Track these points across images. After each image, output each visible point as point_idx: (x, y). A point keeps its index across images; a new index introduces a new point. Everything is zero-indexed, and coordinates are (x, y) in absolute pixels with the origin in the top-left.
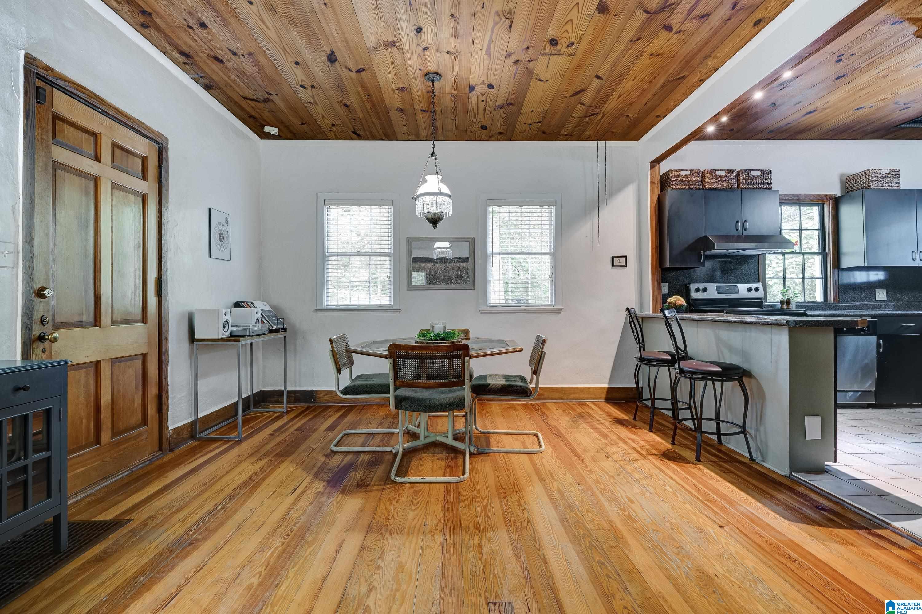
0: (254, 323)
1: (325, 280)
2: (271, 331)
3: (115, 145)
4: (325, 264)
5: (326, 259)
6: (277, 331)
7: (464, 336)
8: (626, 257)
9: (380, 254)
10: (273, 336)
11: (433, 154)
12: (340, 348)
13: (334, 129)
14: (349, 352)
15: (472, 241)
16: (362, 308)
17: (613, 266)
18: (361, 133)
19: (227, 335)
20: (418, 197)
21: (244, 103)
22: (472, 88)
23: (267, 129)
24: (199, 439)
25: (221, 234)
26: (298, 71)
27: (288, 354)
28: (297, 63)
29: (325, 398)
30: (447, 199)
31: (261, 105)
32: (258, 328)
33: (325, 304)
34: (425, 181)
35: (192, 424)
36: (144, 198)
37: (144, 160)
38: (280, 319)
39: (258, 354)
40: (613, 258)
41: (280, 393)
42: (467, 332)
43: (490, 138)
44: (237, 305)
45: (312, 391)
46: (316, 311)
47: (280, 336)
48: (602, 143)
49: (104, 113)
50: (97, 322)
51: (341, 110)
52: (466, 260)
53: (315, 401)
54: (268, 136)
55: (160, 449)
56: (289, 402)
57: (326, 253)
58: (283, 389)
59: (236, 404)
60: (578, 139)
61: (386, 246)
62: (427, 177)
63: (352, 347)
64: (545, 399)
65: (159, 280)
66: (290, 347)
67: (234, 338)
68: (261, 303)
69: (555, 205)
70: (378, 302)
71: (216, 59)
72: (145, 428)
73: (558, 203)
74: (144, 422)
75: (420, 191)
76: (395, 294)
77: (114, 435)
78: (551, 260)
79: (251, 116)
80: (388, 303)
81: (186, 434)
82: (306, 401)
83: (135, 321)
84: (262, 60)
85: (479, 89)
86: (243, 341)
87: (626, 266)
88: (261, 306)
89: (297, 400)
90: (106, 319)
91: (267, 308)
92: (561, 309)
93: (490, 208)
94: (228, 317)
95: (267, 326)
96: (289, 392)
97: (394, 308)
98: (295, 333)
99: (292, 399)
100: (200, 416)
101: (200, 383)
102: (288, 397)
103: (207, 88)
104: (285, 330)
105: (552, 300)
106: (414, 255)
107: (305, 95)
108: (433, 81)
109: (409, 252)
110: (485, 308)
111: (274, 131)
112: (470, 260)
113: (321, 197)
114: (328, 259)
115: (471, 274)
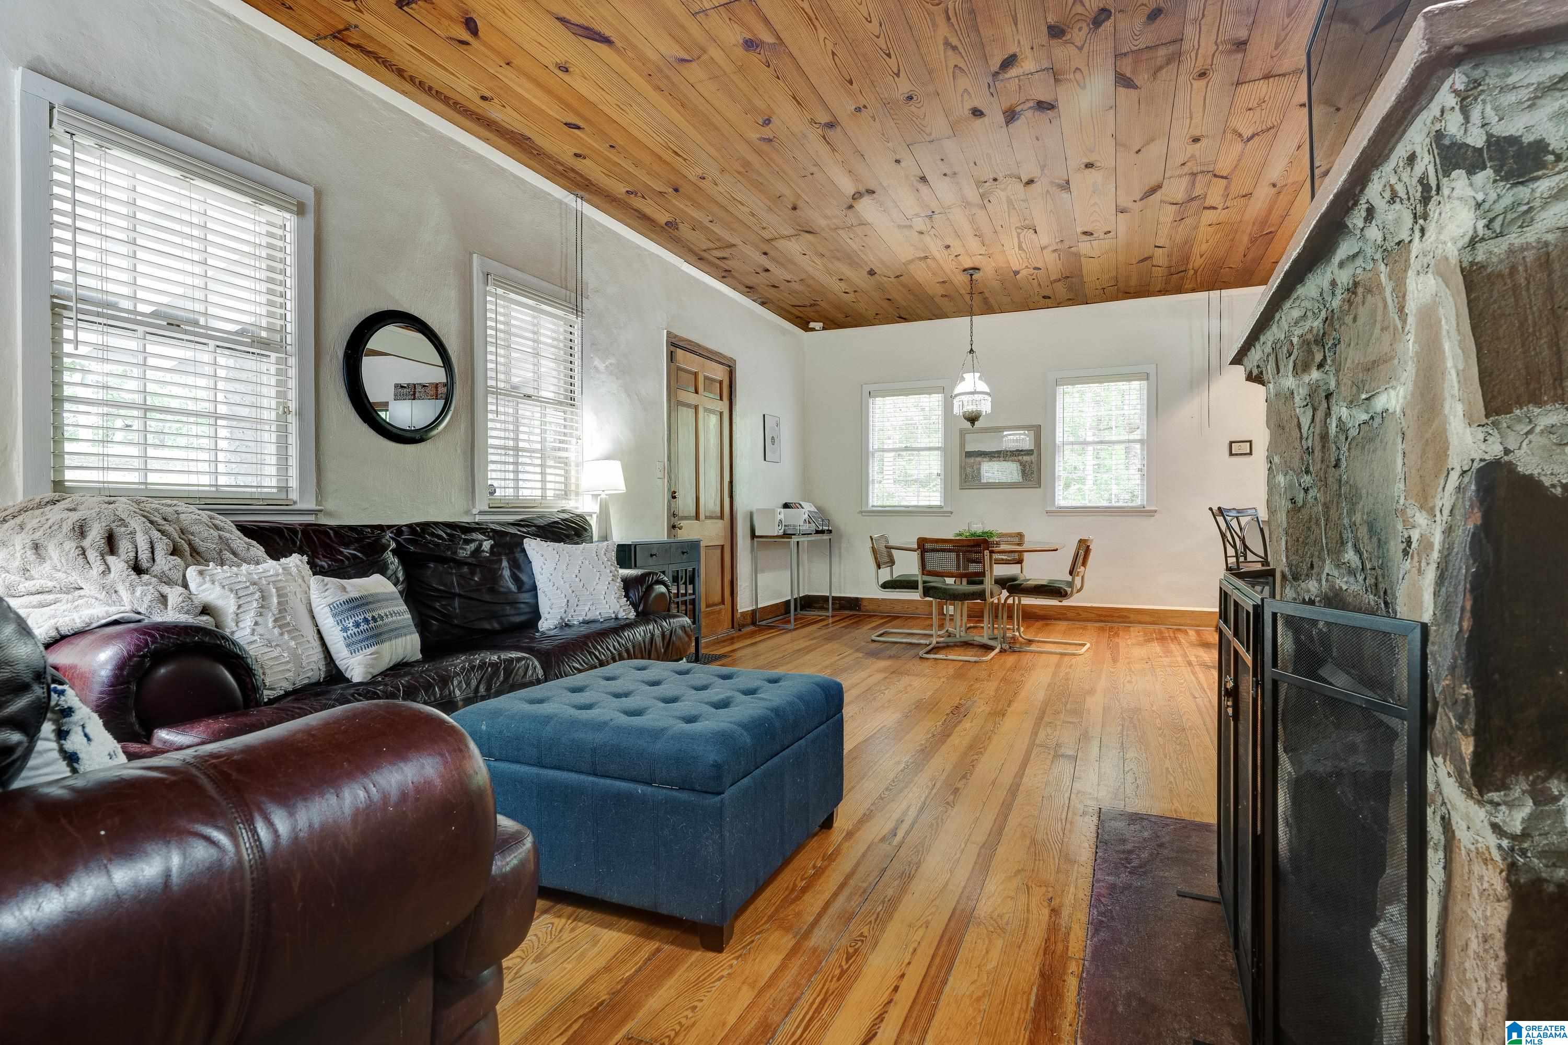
0: (802, 524)
1: (871, 479)
2: (817, 532)
3: (706, 378)
4: (871, 462)
5: (870, 455)
6: (822, 532)
7: (1017, 540)
8: (1250, 442)
9: (930, 449)
10: (819, 537)
11: (971, 351)
12: (881, 546)
13: (878, 317)
14: (889, 548)
15: (1037, 431)
16: (910, 509)
17: (1231, 454)
18: (906, 317)
19: (781, 533)
20: (956, 395)
21: (793, 310)
22: (1016, 273)
23: (812, 325)
24: (759, 626)
25: (773, 438)
26: (842, 285)
27: (833, 559)
28: (841, 280)
29: (870, 607)
30: (986, 397)
31: (808, 309)
32: (806, 528)
33: (871, 504)
34: (963, 379)
35: (754, 612)
36: (721, 414)
37: (721, 383)
38: (826, 520)
39: (804, 557)
40: (1231, 443)
41: (825, 599)
42: (1020, 536)
43: (1059, 305)
44: (786, 506)
45: (857, 599)
46: (862, 512)
47: (826, 537)
48: (1214, 294)
49: (700, 355)
50: (697, 517)
51: (885, 304)
52: (1029, 452)
53: (859, 610)
54: (813, 330)
55: (733, 627)
56: (833, 609)
57: (871, 449)
58: (828, 594)
59: (788, 602)
60: (1179, 290)
61: (937, 440)
62: (965, 375)
63: (891, 543)
64: (1130, 622)
65: (731, 482)
66: (835, 551)
67: (786, 535)
68: (808, 504)
69: (1148, 379)
70: (927, 503)
71: (774, 286)
72: (722, 606)
73: (1153, 377)
74: (723, 602)
75: (957, 391)
76: (947, 493)
77: (707, 606)
78: (1142, 450)
79: (798, 317)
80: (938, 503)
81: (749, 620)
82: (851, 609)
83: (716, 518)
84: (811, 282)
85: (1024, 273)
86: (794, 539)
87: (1251, 453)
88: (808, 507)
89: (842, 608)
90: (702, 516)
91: (813, 509)
92: (1155, 511)
93: (1060, 390)
94: (782, 517)
95: (813, 526)
96: (834, 598)
97: (945, 509)
98: (840, 536)
99: (837, 606)
100: (759, 606)
101: (759, 575)
102: (833, 604)
103: (763, 304)
104: (830, 531)
105: (1142, 500)
106: (969, 448)
107: (850, 298)
108: (971, 275)
109: (962, 444)
110: (1054, 509)
111: (817, 326)
112: (1035, 451)
113: (866, 388)
114: (873, 455)
115: (1035, 469)
